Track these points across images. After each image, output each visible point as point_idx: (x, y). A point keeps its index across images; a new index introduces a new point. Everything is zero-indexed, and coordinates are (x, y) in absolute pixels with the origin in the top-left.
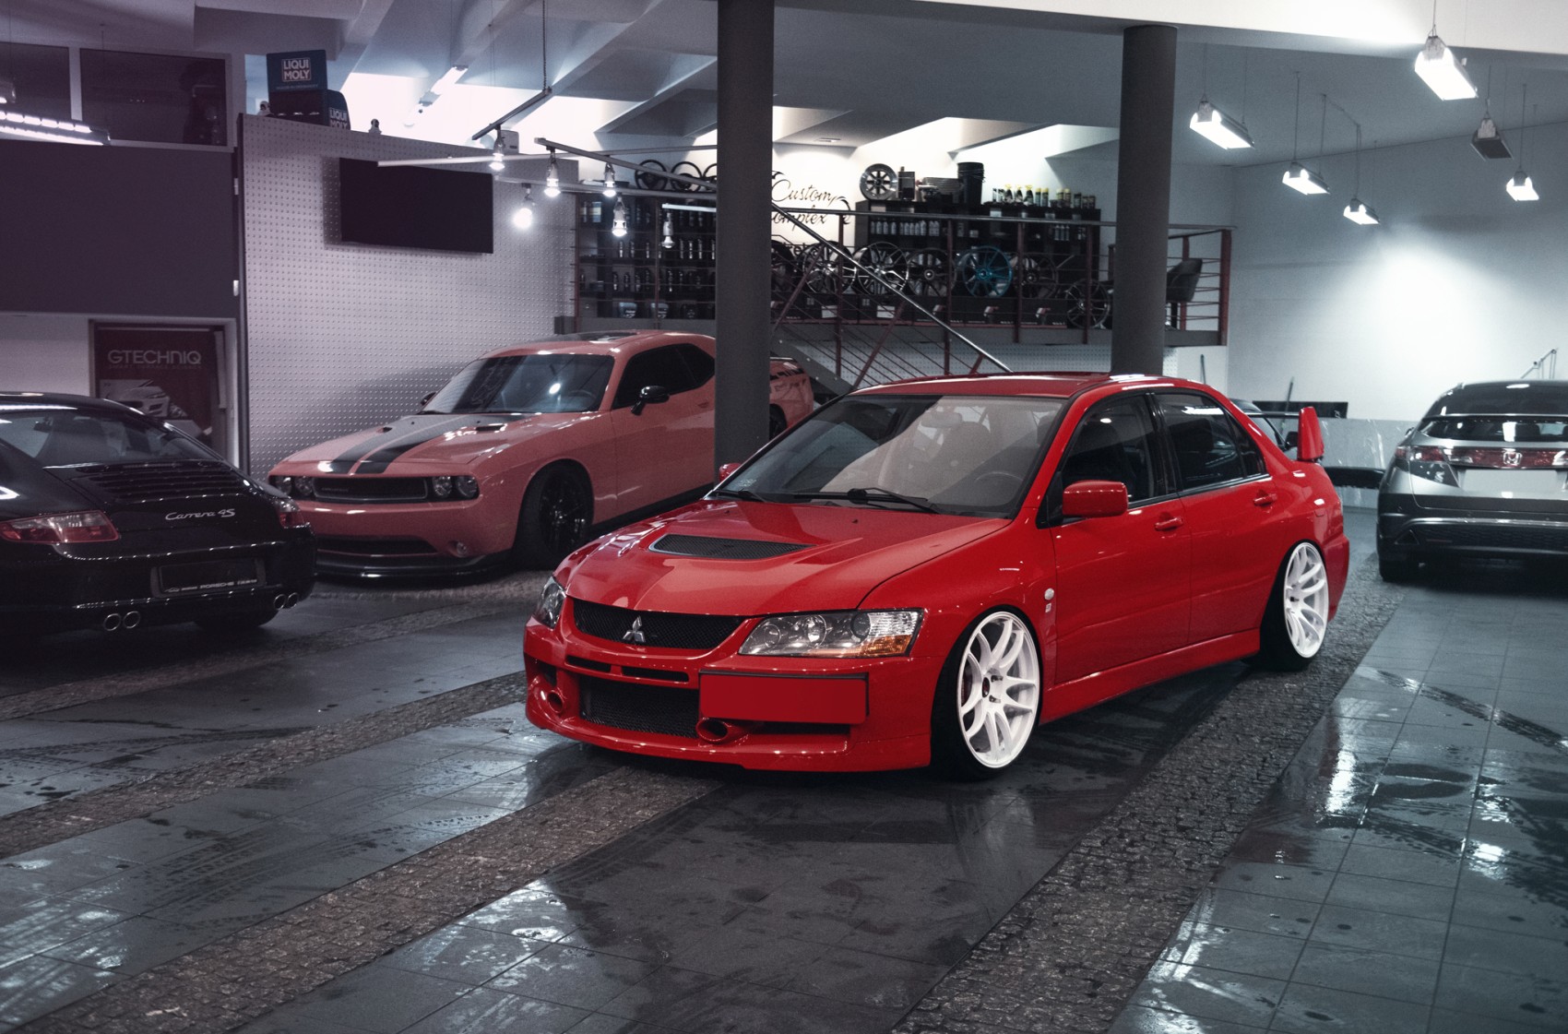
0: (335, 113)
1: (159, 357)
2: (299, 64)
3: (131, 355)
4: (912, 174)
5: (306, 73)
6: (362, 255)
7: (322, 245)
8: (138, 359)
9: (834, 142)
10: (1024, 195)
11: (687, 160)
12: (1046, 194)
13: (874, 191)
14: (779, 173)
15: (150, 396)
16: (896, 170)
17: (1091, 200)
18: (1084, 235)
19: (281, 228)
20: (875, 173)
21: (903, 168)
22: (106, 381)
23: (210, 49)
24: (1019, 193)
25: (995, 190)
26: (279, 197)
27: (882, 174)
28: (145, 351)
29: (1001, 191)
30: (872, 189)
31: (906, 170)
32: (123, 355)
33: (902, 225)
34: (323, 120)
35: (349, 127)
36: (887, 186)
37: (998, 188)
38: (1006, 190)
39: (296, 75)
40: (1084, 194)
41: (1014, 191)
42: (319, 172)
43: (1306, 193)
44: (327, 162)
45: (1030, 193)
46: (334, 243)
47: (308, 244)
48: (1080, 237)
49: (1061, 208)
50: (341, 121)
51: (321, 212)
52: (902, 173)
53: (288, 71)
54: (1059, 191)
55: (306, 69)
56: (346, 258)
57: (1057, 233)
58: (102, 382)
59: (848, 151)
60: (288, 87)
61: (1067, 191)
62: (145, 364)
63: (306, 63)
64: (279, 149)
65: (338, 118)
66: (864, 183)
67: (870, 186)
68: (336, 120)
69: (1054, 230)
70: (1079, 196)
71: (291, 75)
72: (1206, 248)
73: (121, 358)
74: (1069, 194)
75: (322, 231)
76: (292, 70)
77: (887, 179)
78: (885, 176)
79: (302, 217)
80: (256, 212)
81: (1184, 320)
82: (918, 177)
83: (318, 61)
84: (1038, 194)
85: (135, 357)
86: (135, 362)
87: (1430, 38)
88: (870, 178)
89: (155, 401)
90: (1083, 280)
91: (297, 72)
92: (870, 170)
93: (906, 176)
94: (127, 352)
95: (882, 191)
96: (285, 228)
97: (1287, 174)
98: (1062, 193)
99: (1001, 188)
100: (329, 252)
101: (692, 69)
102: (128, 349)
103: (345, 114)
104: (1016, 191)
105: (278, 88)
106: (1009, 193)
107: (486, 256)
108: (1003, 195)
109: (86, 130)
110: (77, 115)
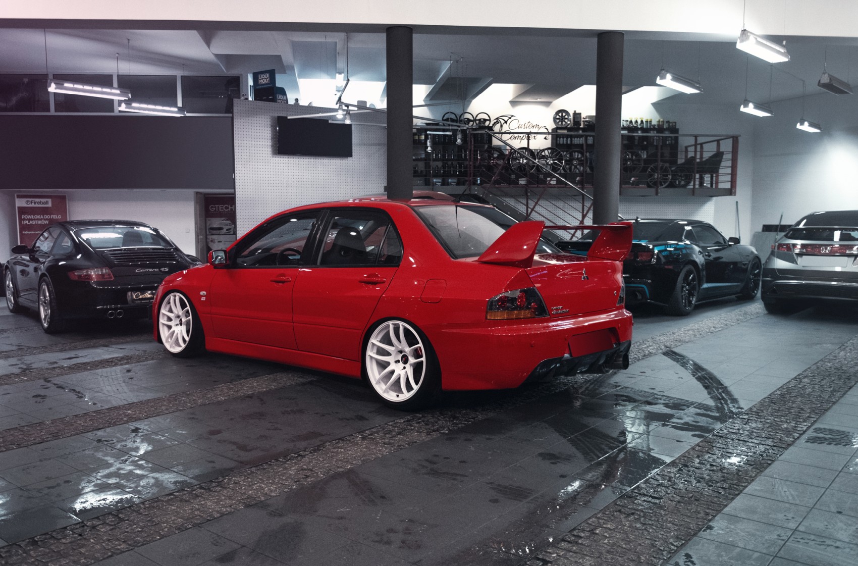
0: (280, 97)
1: (230, 208)
2: (265, 76)
3: (218, 207)
4: (580, 114)
5: (268, 80)
6: (290, 159)
7: (271, 155)
8: (221, 209)
9: (539, 100)
10: (639, 122)
11: (468, 111)
12: (651, 121)
13: (560, 123)
14: (513, 116)
15: (226, 225)
16: (571, 113)
17: (674, 124)
18: (670, 142)
19: (251, 149)
20: (560, 114)
21: (575, 111)
22: (209, 219)
23: (234, 72)
24: (636, 122)
26: (250, 135)
27: (564, 114)
28: (224, 205)
29: (627, 121)
30: (559, 122)
31: (577, 112)
32: (215, 207)
33: (573, 139)
34: (274, 100)
35: (287, 102)
36: (566, 120)
37: (625, 120)
38: (630, 120)
40: (671, 121)
41: (634, 121)
42: (269, 123)
43: (761, 116)
44: (273, 118)
45: (642, 122)
46: (276, 155)
47: (264, 155)
48: (668, 143)
49: (659, 129)
50: (283, 100)
51: (270, 141)
52: (575, 114)
53: (261, 79)
54: (657, 120)
55: (267, 78)
56: (282, 161)
57: (655, 141)
58: (207, 219)
59: (548, 104)
60: (260, 87)
61: (662, 120)
62: (224, 211)
63: (268, 75)
64: (252, 112)
66: (555, 119)
67: (558, 121)
68: (280, 99)
69: (654, 139)
70: (668, 122)
71: (262, 81)
72: (726, 146)
73: (214, 209)
74: (663, 121)
75: (271, 149)
76: (262, 79)
77: (566, 117)
78: (565, 116)
79: (261, 143)
80: (240, 142)
81: (717, 183)
82: (583, 116)
83: (272, 74)
84: (647, 122)
85: (220, 208)
86: (220, 210)
87: (742, 31)
88: (558, 117)
89: (229, 227)
90: (656, 164)
91: (264, 80)
92: (557, 113)
93: (577, 115)
94: (217, 206)
95: (564, 123)
96: (253, 148)
97: (742, 107)
98: (659, 121)
99: (627, 119)
100: (274, 159)
101: (445, 68)
102: (217, 204)
103: (285, 97)
104: (635, 120)
105: (257, 87)
106: (631, 122)
107: (350, 159)
108: (628, 123)
109: (176, 109)
110: (180, 104)
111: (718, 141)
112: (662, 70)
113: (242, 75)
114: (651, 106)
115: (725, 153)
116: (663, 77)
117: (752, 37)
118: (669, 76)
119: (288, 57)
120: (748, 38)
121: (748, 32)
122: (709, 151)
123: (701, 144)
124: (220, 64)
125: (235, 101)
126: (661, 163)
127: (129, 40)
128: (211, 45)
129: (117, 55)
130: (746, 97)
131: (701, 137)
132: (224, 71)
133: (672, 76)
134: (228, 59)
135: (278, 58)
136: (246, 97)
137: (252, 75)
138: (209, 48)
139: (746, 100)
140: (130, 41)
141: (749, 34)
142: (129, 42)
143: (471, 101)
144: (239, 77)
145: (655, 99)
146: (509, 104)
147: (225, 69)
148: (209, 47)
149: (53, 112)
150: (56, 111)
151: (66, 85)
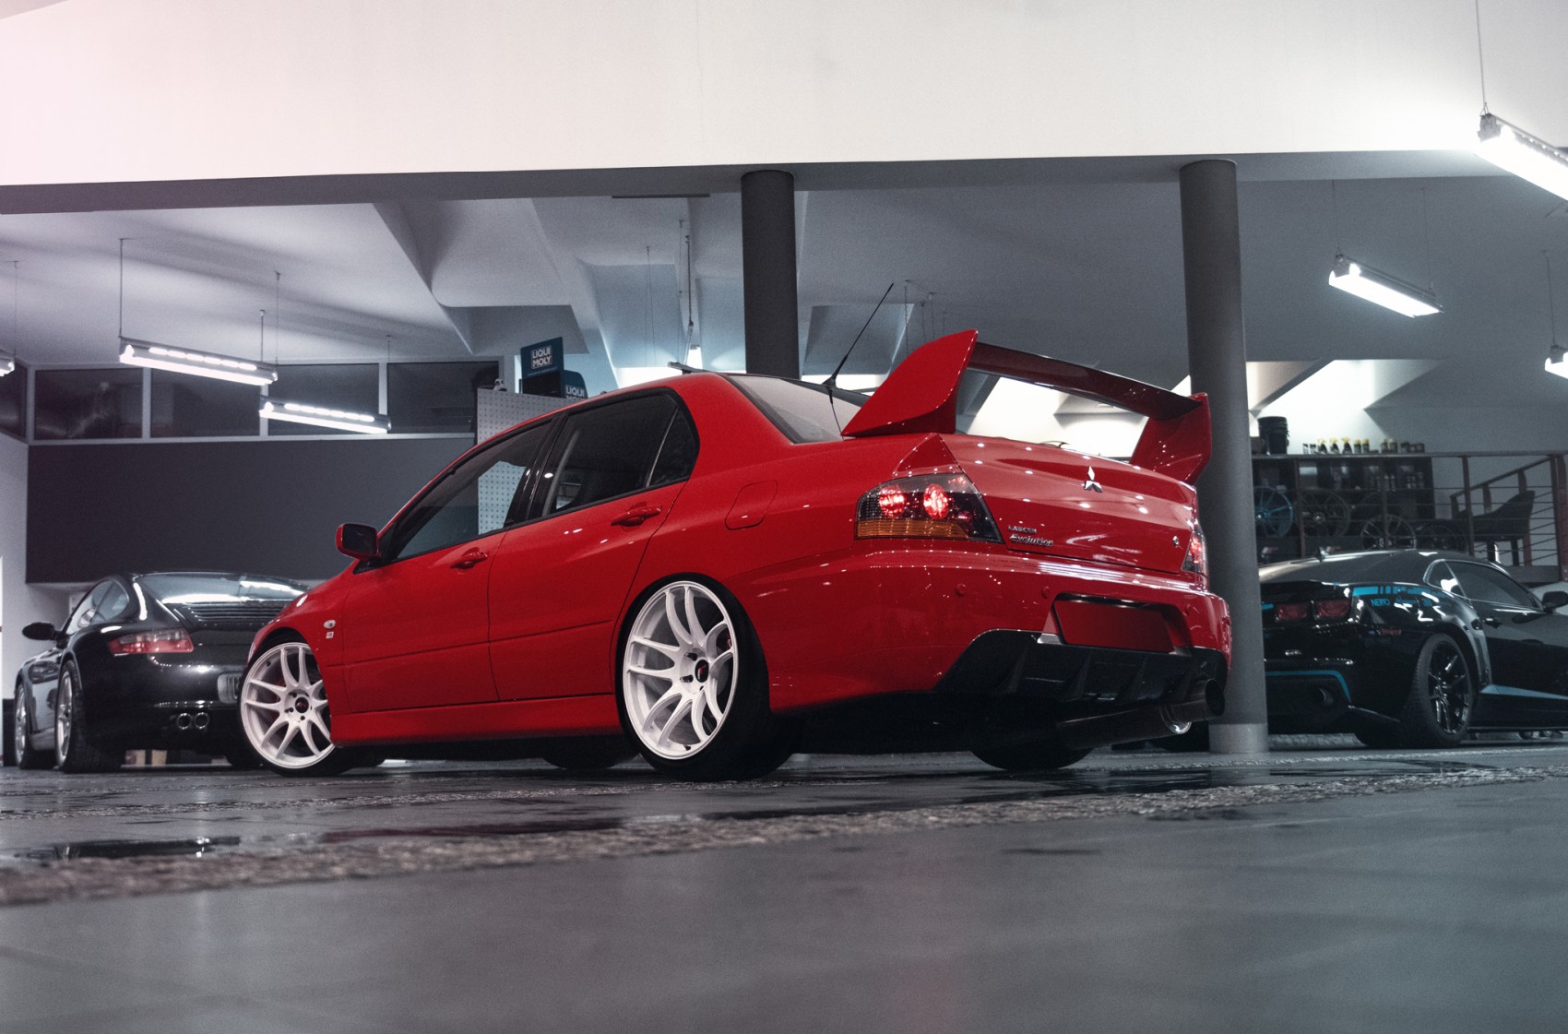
0: (571, 390)
2: (543, 352)
5: (549, 359)
10: (1341, 448)
12: (1367, 445)
14: (1063, 443)
17: (1419, 448)
23: (487, 353)
24: (1335, 447)
25: (1306, 445)
29: (1313, 446)
34: (557, 393)
35: (585, 397)
37: (1308, 444)
38: (1319, 444)
39: (541, 362)
40: (1412, 443)
41: (1328, 446)
45: (1347, 446)
48: (1409, 486)
49: (1386, 462)
50: (577, 397)
53: (535, 359)
54: (1382, 441)
55: (548, 356)
60: (535, 373)
61: (1391, 441)
63: (549, 350)
64: (515, 415)
65: (575, 394)
68: (573, 396)
70: (1406, 445)
71: (538, 362)
74: (1395, 444)
76: (539, 358)
81: (1528, 560)
83: (557, 347)
84: (1358, 446)
87: (1483, 117)
91: (542, 359)
97: (1548, 361)
98: (1385, 443)
99: (1313, 443)
101: (902, 323)
103: (582, 391)
104: (1331, 445)
105: (529, 375)
106: (1323, 447)
108: (1317, 450)
109: (371, 419)
110: (382, 410)
111: (1520, 472)
112: (1337, 257)
113: (502, 357)
114: (1364, 412)
115: (1537, 494)
116: (1342, 271)
117: (1505, 130)
118: (1354, 269)
119: (586, 312)
120: (1496, 131)
121: (1496, 118)
122: (1503, 495)
123: (1485, 486)
124: (457, 331)
125: (481, 392)
126: (1391, 516)
127: (278, 274)
128: (435, 283)
129: (262, 314)
131: (1475, 459)
132: (467, 349)
133: (1362, 269)
134: (476, 319)
135: (565, 313)
136: (502, 386)
137: (520, 356)
138: (430, 288)
139: (1556, 347)
140: (281, 277)
141: (1498, 122)
142: (278, 279)
143: (974, 417)
144: (497, 362)
145: (1371, 398)
146: (1054, 419)
147: (471, 347)
148: (429, 283)
149: (146, 438)
150: (153, 435)
151: (153, 350)
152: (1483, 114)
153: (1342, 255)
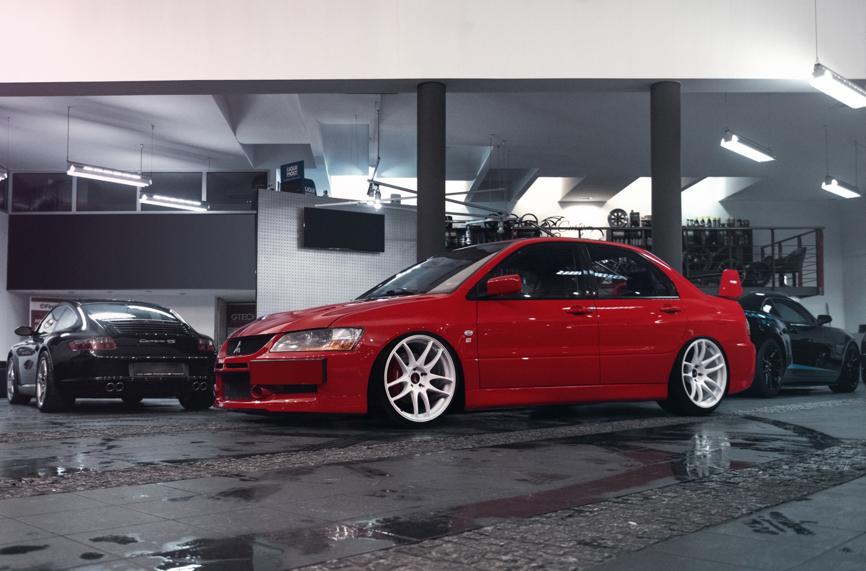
0: (308, 189)
1: (253, 317)
2: (293, 168)
3: (241, 316)
4: (638, 214)
5: (296, 172)
6: (316, 254)
7: (296, 249)
8: (244, 318)
9: (591, 199)
10: (706, 222)
11: (513, 213)
12: (719, 220)
13: (616, 224)
14: (562, 217)
16: (628, 212)
17: (746, 222)
18: (743, 241)
19: (275, 241)
20: (616, 214)
21: (632, 211)
22: (231, 328)
23: (261, 168)
24: (703, 221)
25: (688, 220)
26: (275, 227)
27: (620, 214)
28: (247, 314)
29: (692, 220)
30: (614, 222)
31: (635, 211)
32: (238, 316)
33: (631, 240)
34: (302, 192)
35: (316, 194)
36: (623, 221)
37: (689, 219)
38: (695, 219)
39: (292, 173)
40: (743, 219)
41: (700, 220)
42: (295, 215)
43: (846, 197)
44: (299, 210)
45: (709, 221)
46: (302, 248)
47: (289, 248)
48: (740, 242)
49: (730, 228)
50: (311, 193)
51: (296, 233)
52: (632, 214)
53: (289, 172)
54: (727, 218)
55: (296, 170)
56: (308, 255)
57: (726, 241)
58: (228, 329)
59: (601, 204)
60: (288, 180)
61: (732, 218)
62: (247, 320)
63: (296, 167)
64: (278, 203)
65: (310, 191)
66: (610, 219)
67: (613, 221)
68: (308, 192)
69: (723, 240)
70: (740, 221)
71: (290, 174)
72: (809, 241)
73: (237, 317)
74: (734, 220)
75: (296, 243)
76: (290, 171)
77: (623, 217)
78: (621, 215)
79: (286, 236)
80: (263, 233)
81: (801, 283)
82: (642, 215)
83: (301, 166)
84: (715, 221)
85: (243, 317)
86: (243, 319)
87: (816, 65)
88: (613, 217)
90: (728, 260)
91: (292, 172)
92: (612, 213)
93: (635, 216)
94: (239, 315)
95: (620, 223)
96: (278, 241)
97: (824, 184)
98: (729, 220)
99: (692, 219)
100: (300, 252)
101: (486, 155)
102: (240, 313)
103: (314, 190)
104: (701, 220)
105: (285, 180)
106: (697, 221)
107: (382, 254)
108: (693, 223)
109: (199, 203)
110: (204, 198)
111: (799, 237)
112: (726, 131)
113: (270, 170)
114: (719, 203)
115: (807, 249)
116: (728, 139)
117: (827, 72)
118: (735, 138)
119: (317, 147)
120: (822, 73)
121: (823, 66)
122: (789, 249)
123: (780, 243)
124: (247, 156)
125: (261, 191)
126: (733, 260)
127: (153, 126)
128: (238, 132)
129: (141, 146)
130: (827, 173)
131: (777, 230)
132: (251, 165)
133: (738, 138)
134: (256, 150)
135: (307, 148)
136: (272, 187)
137: (280, 170)
138: (235, 134)
139: (829, 176)
140: (155, 127)
141: (824, 68)
142: (153, 129)
143: (516, 202)
144: (266, 172)
145: (723, 196)
146: (558, 205)
147: (253, 164)
148: (234, 131)
149: (74, 211)
150: (78, 210)
151: (86, 168)
152: (816, 63)
153: (728, 131)
